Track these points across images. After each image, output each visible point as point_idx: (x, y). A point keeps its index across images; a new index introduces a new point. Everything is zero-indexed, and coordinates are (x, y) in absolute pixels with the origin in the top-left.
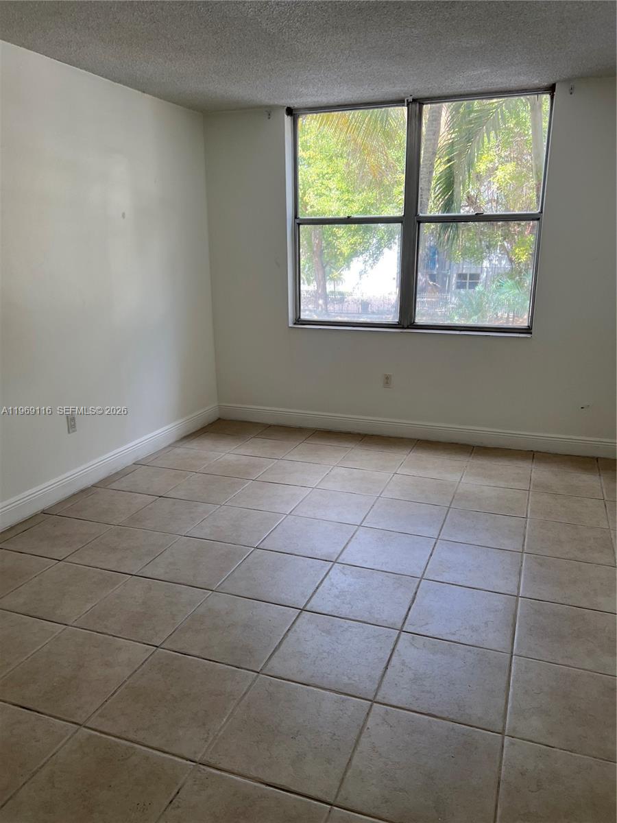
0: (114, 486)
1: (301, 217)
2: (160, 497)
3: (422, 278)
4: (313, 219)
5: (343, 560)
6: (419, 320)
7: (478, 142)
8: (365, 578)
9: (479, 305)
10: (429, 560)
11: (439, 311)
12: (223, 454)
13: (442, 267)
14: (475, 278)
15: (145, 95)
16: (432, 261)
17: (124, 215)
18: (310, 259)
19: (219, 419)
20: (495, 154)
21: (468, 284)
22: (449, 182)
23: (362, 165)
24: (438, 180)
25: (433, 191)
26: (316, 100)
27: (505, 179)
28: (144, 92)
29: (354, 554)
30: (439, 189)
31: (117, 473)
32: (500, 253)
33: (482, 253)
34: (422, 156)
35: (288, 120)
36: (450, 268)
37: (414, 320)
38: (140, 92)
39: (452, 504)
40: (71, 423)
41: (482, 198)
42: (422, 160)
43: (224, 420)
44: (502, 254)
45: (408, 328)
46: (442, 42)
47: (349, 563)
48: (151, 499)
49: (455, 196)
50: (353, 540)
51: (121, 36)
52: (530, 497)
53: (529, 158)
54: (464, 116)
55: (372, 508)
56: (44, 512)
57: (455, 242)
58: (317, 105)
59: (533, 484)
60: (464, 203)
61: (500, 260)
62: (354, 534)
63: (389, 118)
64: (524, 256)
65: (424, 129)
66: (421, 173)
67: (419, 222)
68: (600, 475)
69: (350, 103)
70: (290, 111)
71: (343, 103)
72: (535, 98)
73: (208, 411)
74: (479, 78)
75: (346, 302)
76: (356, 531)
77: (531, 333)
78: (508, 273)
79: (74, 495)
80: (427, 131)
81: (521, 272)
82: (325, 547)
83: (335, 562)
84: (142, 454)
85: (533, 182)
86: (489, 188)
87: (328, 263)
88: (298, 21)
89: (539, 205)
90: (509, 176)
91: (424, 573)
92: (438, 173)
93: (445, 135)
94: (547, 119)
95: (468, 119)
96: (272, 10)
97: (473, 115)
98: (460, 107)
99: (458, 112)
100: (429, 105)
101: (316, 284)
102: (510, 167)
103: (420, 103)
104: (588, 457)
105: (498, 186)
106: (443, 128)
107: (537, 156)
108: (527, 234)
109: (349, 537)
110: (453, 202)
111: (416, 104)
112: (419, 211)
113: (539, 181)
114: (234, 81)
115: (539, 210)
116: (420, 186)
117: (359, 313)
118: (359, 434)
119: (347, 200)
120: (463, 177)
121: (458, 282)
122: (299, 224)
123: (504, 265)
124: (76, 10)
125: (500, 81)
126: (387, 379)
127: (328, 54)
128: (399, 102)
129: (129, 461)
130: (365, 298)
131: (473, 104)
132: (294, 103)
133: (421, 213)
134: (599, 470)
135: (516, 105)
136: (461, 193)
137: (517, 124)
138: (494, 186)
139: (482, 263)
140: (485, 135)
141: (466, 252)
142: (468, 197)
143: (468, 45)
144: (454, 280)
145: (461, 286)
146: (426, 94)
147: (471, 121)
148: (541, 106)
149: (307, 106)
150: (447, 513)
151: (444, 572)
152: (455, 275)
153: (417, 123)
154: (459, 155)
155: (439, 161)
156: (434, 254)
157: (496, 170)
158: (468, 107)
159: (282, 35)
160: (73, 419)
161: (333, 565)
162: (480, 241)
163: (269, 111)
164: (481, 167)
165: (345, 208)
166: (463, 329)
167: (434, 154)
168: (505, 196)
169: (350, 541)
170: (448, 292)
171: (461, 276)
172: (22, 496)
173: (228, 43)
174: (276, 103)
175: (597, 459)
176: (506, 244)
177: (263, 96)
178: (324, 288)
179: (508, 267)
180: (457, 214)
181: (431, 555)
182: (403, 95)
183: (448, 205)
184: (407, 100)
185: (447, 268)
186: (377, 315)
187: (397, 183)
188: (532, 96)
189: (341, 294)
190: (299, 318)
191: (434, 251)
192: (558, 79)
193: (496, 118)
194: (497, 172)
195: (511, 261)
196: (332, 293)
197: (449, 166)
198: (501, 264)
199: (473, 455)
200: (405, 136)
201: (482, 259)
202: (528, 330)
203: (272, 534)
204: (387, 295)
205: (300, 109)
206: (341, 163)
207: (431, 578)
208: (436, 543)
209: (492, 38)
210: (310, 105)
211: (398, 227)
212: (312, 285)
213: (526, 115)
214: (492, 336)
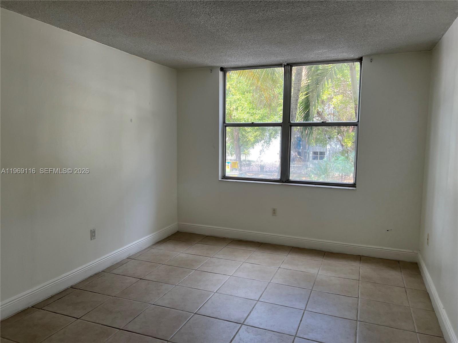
0: (115, 271)
1: (227, 123)
2: (141, 279)
3: (293, 153)
4: (233, 124)
5: (247, 323)
6: (292, 178)
7: (322, 85)
8: (260, 335)
9: (326, 169)
10: (300, 324)
11: (303, 172)
12: (179, 253)
13: (304, 148)
14: (322, 154)
15: (147, 60)
16: (298, 145)
17: (131, 120)
18: (232, 143)
19: (178, 232)
20: (331, 90)
21: (319, 157)
22: (307, 105)
23: (260, 96)
24: (301, 104)
25: (298, 109)
26: (236, 64)
27: (338, 103)
28: (146, 59)
29: (255, 319)
30: (302, 108)
31: (117, 264)
32: (336, 141)
33: (326, 141)
34: (292, 91)
35: (221, 74)
36: (309, 149)
37: (289, 178)
38: (144, 59)
39: (313, 288)
40: (93, 234)
41: (325, 113)
42: (292, 94)
43: (181, 232)
44: (337, 142)
45: (285, 182)
46: (302, 36)
47: (251, 325)
48: (134, 280)
49: (310, 113)
50: (253, 310)
51: (135, 32)
52: (360, 285)
53: (349, 93)
54: (314, 72)
55: (265, 289)
56: (72, 287)
57: (311, 135)
58: (236, 66)
59: (361, 276)
60: (315, 115)
61: (336, 145)
62: (254, 306)
63: (275, 73)
64: (350, 144)
65: (293, 78)
66: (292, 100)
67: (291, 126)
68: (401, 272)
69: (254, 65)
70: (222, 69)
71: (249, 66)
72: (351, 64)
73: (171, 228)
74: (322, 54)
75: (252, 165)
76: (256, 304)
77: (356, 187)
78: (341, 152)
79: (91, 276)
80: (295, 79)
81: (348, 152)
82: (237, 314)
83: (242, 324)
84: (132, 252)
85: (353, 105)
86: (329, 108)
87: (242, 145)
88: (226, 26)
89: (357, 117)
90: (339, 102)
91: (297, 332)
92: (301, 100)
93: (305, 81)
94: (359, 74)
95: (316, 73)
96: (213, 21)
97: (319, 72)
98: (312, 67)
99: (311, 70)
100: (296, 67)
101: (235, 156)
102: (340, 97)
103: (290, 66)
104: (393, 260)
105: (334, 106)
106: (304, 77)
107: (355, 93)
108: (351, 132)
109: (251, 308)
110: (309, 115)
111: (288, 67)
112: (291, 120)
113: (356, 105)
114: (193, 54)
115: (357, 121)
116: (291, 107)
117: (259, 172)
118: (258, 243)
119: (252, 113)
120: (315, 103)
121: (313, 156)
122: (226, 126)
123: (339, 147)
124: (112, 19)
125: (333, 55)
126: (274, 212)
127: (242, 42)
128: (280, 65)
129: (124, 256)
130: (262, 163)
131: (319, 66)
132: (224, 65)
133: (292, 121)
134: (400, 268)
135: (342, 67)
136: (314, 111)
137: (343, 76)
138: (332, 107)
139: (326, 147)
140: (326, 81)
141: (317, 140)
142: (318, 112)
143: (315, 38)
144: (311, 155)
145: (314, 158)
146: (294, 62)
147: (318, 74)
148: (355, 68)
149: (231, 67)
150: (311, 293)
151: (309, 332)
152: (311, 153)
153: (289, 76)
154: (312, 91)
155: (301, 94)
156: (300, 141)
157: (332, 98)
158: (317, 68)
159: (219, 33)
160: (94, 232)
161: (241, 326)
162: (325, 135)
163: (211, 69)
164: (325, 97)
165: (251, 117)
166: (317, 183)
167: (299, 90)
168: (337, 112)
169: (252, 310)
170: (308, 161)
171: (315, 153)
172: (60, 277)
173: (190, 36)
174: (215, 65)
175: (399, 262)
176: (339, 137)
177: (208, 61)
178: (240, 158)
179: (341, 148)
180: (311, 122)
181: (301, 321)
182: (282, 62)
183: (307, 116)
184: (284, 64)
185: (307, 149)
186: (269, 173)
187: (279, 105)
188: (350, 63)
189: (249, 161)
190: (225, 175)
191: (299, 140)
192: (364, 54)
193: (332, 73)
194: (333, 100)
195: (342, 145)
196: (244, 160)
197: (307, 97)
198: (336, 147)
199: (324, 257)
200: (283, 82)
201: (326, 144)
202: (354, 185)
203: (205, 304)
204: (274, 162)
205: (228, 68)
206: (249, 96)
207: (301, 336)
208: (304, 313)
209: (328, 35)
210: (233, 66)
211: (279, 128)
212: (233, 156)
213: (347, 72)
214: (333, 188)
